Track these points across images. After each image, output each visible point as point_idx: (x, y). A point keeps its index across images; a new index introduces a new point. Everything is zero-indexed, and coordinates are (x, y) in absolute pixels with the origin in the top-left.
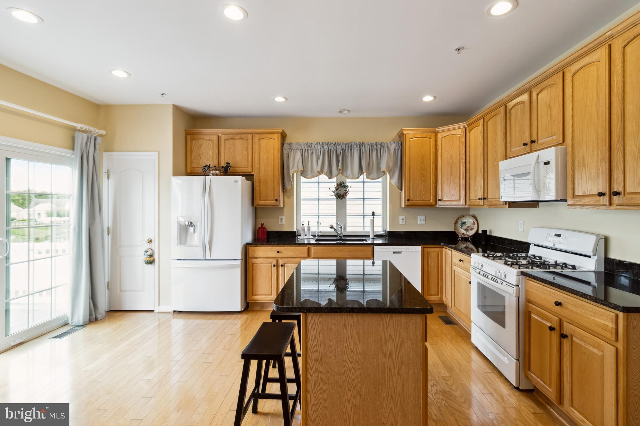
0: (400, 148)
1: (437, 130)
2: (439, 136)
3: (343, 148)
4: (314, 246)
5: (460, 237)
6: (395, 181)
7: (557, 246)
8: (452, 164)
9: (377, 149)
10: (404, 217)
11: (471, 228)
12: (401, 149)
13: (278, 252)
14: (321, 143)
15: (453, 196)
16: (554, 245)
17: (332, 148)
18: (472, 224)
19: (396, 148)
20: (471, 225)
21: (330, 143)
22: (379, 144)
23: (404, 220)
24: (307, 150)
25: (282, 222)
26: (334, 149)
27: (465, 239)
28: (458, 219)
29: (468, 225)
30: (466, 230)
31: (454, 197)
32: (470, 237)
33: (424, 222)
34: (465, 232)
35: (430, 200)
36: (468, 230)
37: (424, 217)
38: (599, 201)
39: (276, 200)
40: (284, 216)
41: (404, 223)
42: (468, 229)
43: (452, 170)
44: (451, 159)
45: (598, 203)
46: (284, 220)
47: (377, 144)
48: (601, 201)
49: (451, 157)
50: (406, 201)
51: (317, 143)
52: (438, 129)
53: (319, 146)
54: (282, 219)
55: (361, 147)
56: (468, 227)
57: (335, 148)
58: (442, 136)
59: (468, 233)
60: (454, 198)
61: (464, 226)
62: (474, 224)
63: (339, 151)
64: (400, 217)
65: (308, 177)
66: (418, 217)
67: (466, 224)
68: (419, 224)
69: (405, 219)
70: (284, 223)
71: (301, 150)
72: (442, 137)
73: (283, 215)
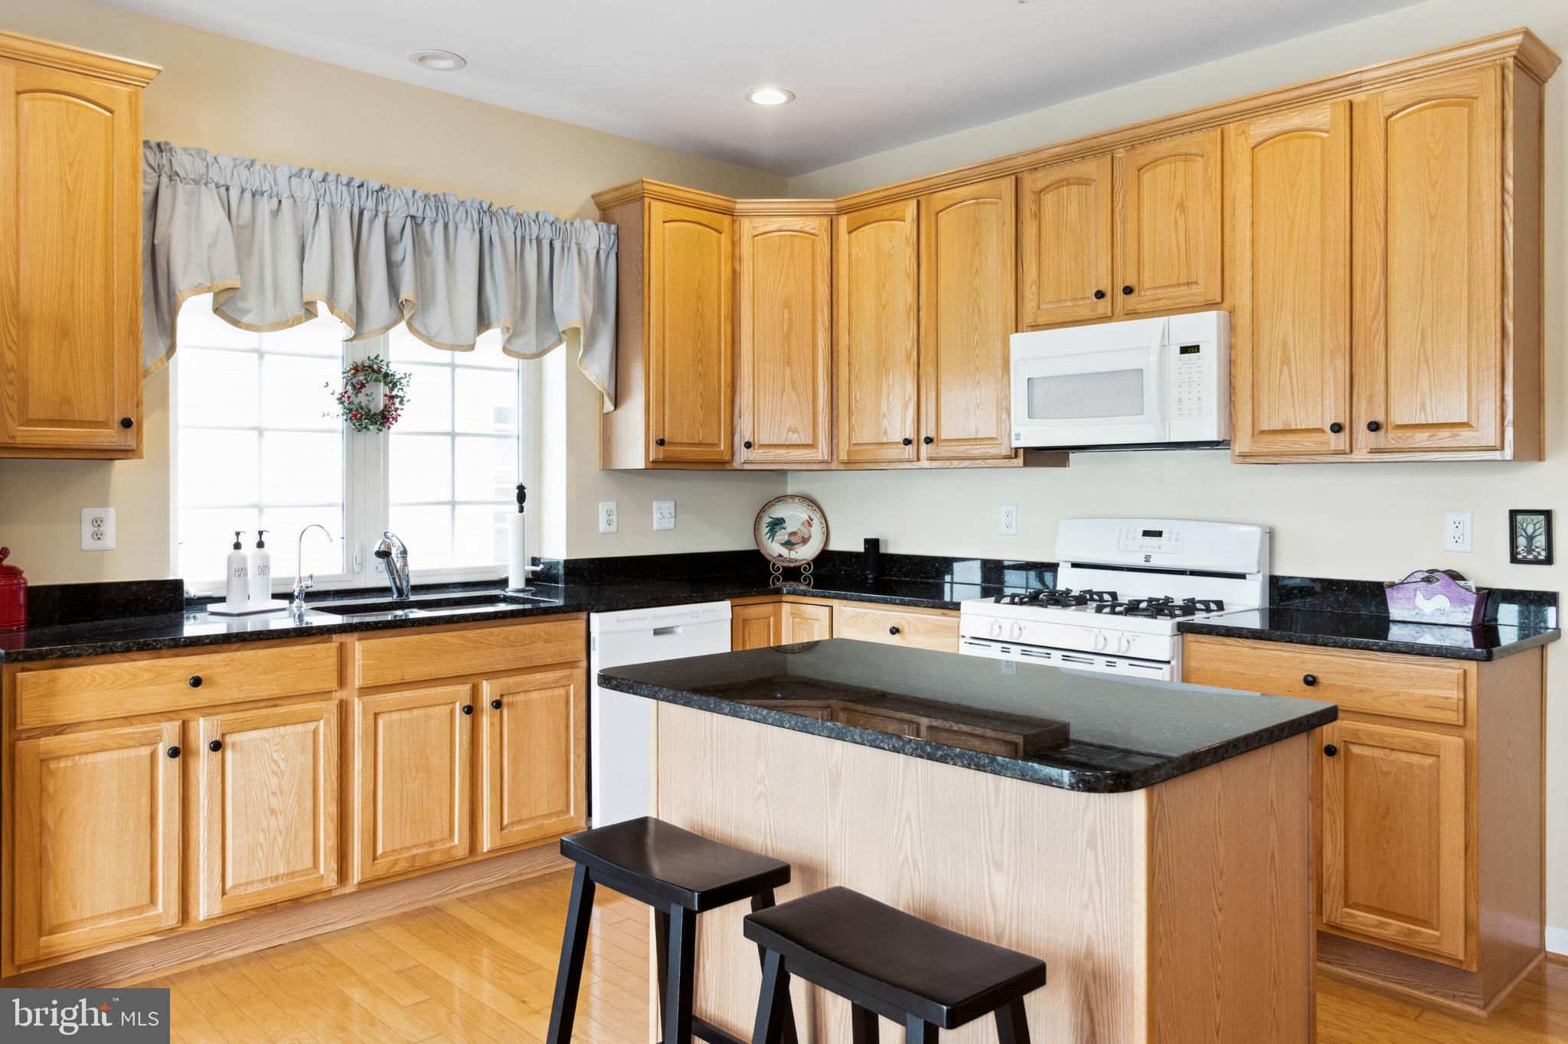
0: (615, 250)
1: (738, 206)
2: (747, 227)
3: (413, 212)
4: (364, 634)
5: (779, 568)
6: (598, 369)
7: (1154, 563)
8: (789, 326)
9: (539, 241)
10: (612, 505)
11: (803, 537)
12: (617, 254)
13: (197, 682)
14: (318, 175)
15: (793, 433)
16: (1147, 559)
17: (370, 204)
18: (803, 524)
19: (603, 246)
20: (803, 528)
21: (357, 183)
22: (545, 221)
23: (614, 518)
24: (248, 195)
25: (98, 536)
26: (377, 211)
27: (792, 573)
28: (763, 510)
29: (791, 526)
30: (788, 544)
31: (796, 434)
32: (809, 564)
33: (672, 520)
34: (784, 552)
35: (719, 444)
36: (794, 544)
37: (671, 504)
38: (1328, 443)
39: (127, 423)
40: (112, 511)
41: (613, 528)
42: (793, 540)
43: (789, 348)
44: (786, 311)
45: (1325, 448)
46: (110, 530)
47: (541, 218)
48: (1333, 442)
49: (786, 304)
50: (652, 446)
51: (301, 170)
52: (742, 205)
53: (307, 183)
54: (98, 522)
55: (486, 220)
56: (793, 534)
57: (382, 208)
58: (755, 228)
59: (793, 555)
60: (794, 439)
61: (778, 534)
62: (810, 525)
63: (395, 226)
64: (603, 508)
65: (246, 320)
66: (654, 503)
67: (784, 525)
68: (657, 531)
69: (615, 512)
70: (110, 540)
71: (223, 190)
72: (756, 233)
73: (104, 503)
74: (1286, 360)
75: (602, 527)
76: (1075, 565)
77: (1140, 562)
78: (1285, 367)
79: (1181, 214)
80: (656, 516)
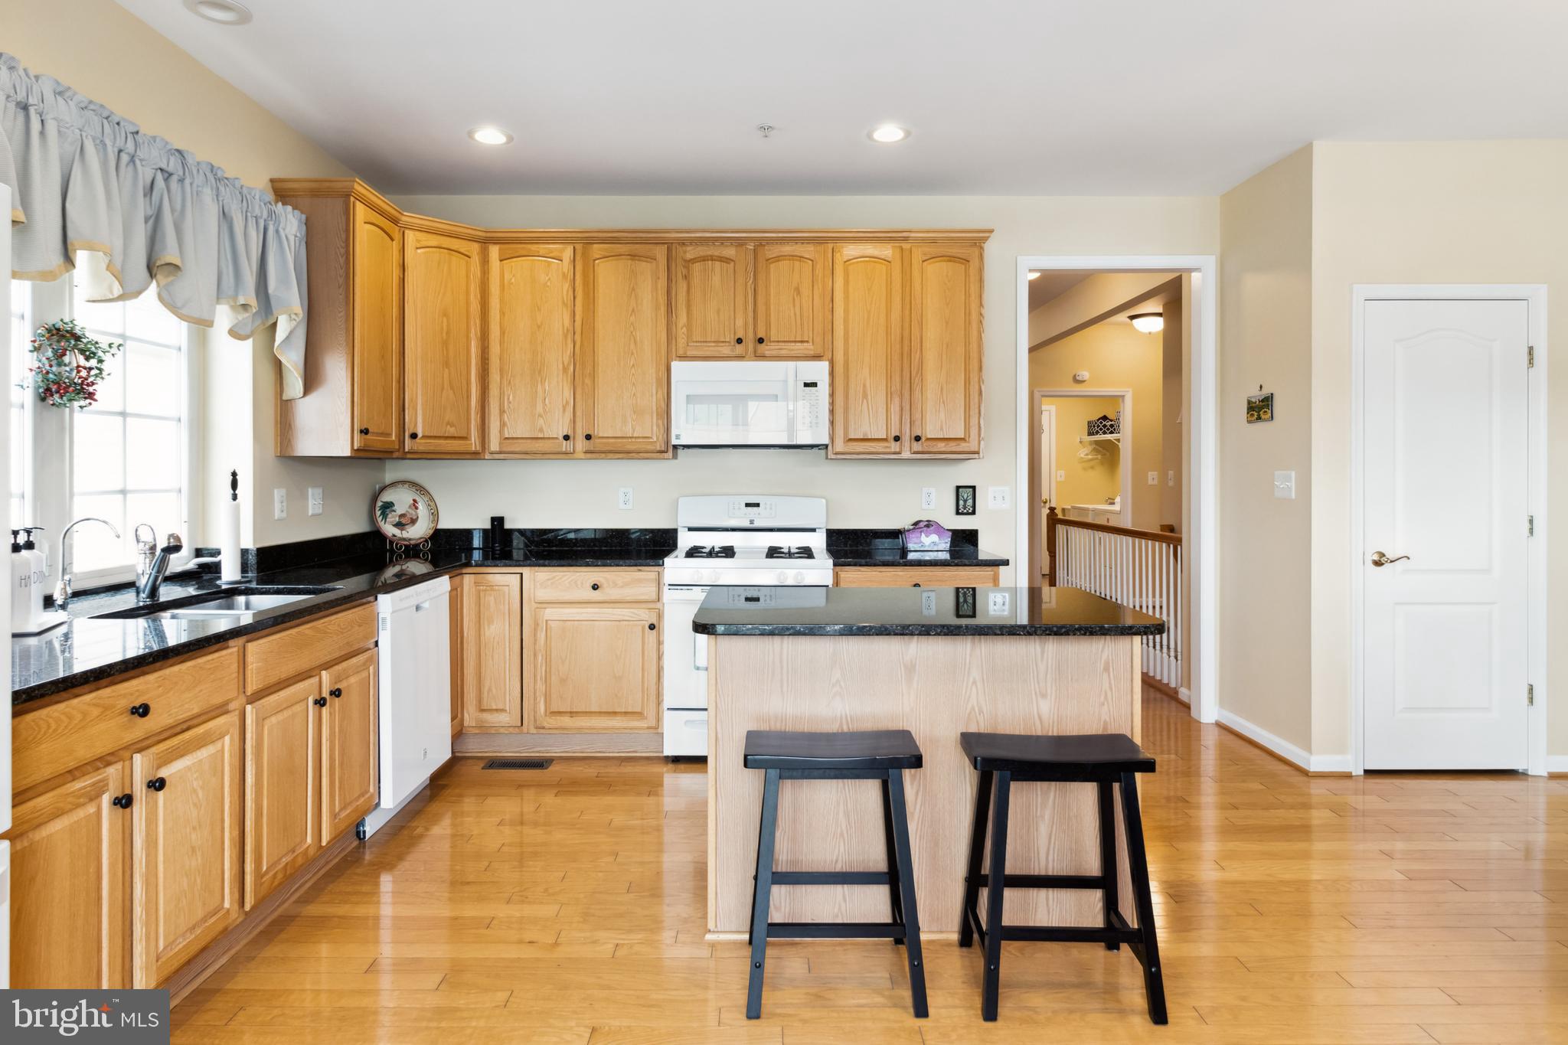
0: (305, 239)
1: (404, 218)
2: (409, 239)
5: (401, 547)
7: (757, 525)
10: (283, 492)
11: (411, 518)
15: (451, 427)
16: (752, 522)
18: (410, 507)
20: (410, 511)
23: (284, 504)
27: (412, 551)
29: (401, 508)
30: (399, 525)
31: (453, 428)
33: (321, 506)
34: (397, 532)
35: (390, 435)
36: (405, 525)
37: (321, 490)
38: (890, 447)
41: (284, 515)
42: (403, 521)
43: (448, 352)
44: (445, 319)
45: (888, 450)
48: (893, 447)
49: (445, 314)
50: (356, 434)
52: (407, 218)
56: (402, 516)
58: (418, 241)
59: (405, 535)
60: (451, 431)
61: (390, 516)
62: (417, 508)
64: (277, 495)
66: (310, 490)
67: (394, 508)
68: (313, 515)
69: (285, 499)
72: (418, 246)
74: (865, 396)
75: (277, 514)
76: (690, 529)
77: (746, 524)
78: (865, 401)
79: (797, 295)
80: (311, 502)
